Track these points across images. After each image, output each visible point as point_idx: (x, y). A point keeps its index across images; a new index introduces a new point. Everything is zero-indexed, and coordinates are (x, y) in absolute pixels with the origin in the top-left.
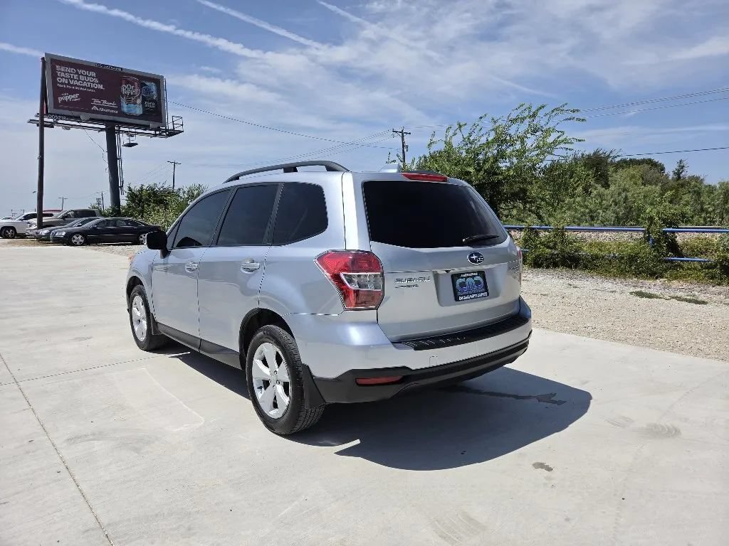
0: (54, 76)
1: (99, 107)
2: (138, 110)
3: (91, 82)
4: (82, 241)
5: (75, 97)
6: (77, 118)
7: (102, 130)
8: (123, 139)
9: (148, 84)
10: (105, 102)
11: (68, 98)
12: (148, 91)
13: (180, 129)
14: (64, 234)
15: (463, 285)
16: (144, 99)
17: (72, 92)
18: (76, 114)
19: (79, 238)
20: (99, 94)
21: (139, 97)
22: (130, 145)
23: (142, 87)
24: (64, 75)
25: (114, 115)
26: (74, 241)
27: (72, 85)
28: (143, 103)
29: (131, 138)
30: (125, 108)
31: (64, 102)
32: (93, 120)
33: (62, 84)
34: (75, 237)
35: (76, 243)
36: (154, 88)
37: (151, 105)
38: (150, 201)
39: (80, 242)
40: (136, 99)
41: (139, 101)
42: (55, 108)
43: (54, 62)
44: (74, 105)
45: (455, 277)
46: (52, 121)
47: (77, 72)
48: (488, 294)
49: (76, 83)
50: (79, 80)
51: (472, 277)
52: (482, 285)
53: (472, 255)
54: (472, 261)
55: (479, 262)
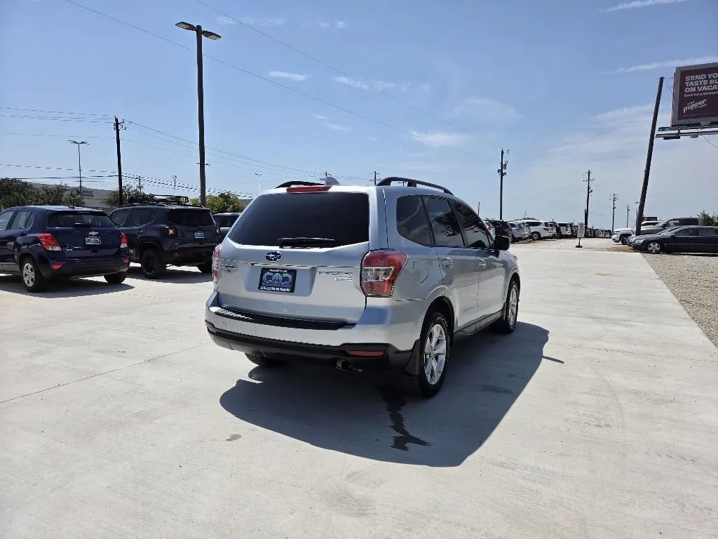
0: (683, 87)
4: (659, 249)
5: (702, 103)
6: (697, 125)
11: (693, 106)
14: (641, 241)
15: (269, 277)
17: (697, 99)
18: (693, 121)
19: (656, 246)
24: (692, 85)
26: (649, 249)
27: (702, 92)
31: (688, 111)
32: (714, 124)
33: (690, 93)
34: (651, 244)
35: (652, 250)
39: (656, 250)
42: (679, 119)
43: (684, 74)
44: (698, 113)
45: (264, 270)
46: (677, 132)
47: (708, 77)
48: (292, 291)
49: (705, 88)
50: (709, 84)
51: (281, 273)
52: (290, 282)
53: (269, 254)
54: (268, 258)
55: (275, 260)
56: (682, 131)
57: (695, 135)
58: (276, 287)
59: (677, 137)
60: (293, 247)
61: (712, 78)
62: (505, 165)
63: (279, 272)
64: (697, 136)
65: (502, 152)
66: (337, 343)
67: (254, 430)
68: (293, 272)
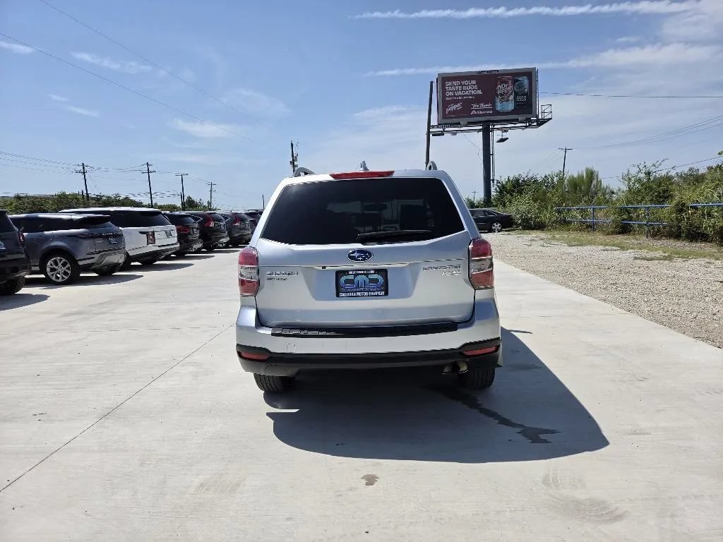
0: (444, 91)
1: (476, 110)
2: (510, 106)
3: (472, 89)
5: (458, 106)
6: (458, 124)
7: (480, 130)
8: (496, 135)
9: (520, 79)
10: (482, 105)
11: (453, 107)
12: (521, 86)
13: (549, 117)
15: (347, 281)
16: (516, 94)
17: (456, 102)
18: (455, 120)
20: (478, 99)
21: (512, 93)
22: (502, 140)
23: (515, 83)
24: (452, 89)
25: (489, 115)
27: (458, 96)
28: (515, 98)
29: (504, 134)
30: (499, 107)
31: (450, 112)
32: (470, 124)
33: (449, 96)
36: (526, 82)
37: (523, 99)
38: (514, 191)
40: (509, 97)
41: (511, 97)
42: (443, 118)
43: (444, 79)
44: (456, 113)
45: (339, 274)
46: (442, 130)
47: (461, 83)
48: (386, 294)
49: (460, 93)
50: (463, 90)
51: (367, 275)
52: (381, 284)
53: (353, 252)
54: (353, 258)
55: (364, 259)
56: (447, 129)
57: (454, 133)
58: (356, 292)
59: (441, 134)
60: (380, 243)
61: (465, 85)
62: (296, 157)
63: (364, 274)
64: (455, 134)
65: (292, 145)
66: (456, 345)
67: (379, 464)
68: (383, 272)
